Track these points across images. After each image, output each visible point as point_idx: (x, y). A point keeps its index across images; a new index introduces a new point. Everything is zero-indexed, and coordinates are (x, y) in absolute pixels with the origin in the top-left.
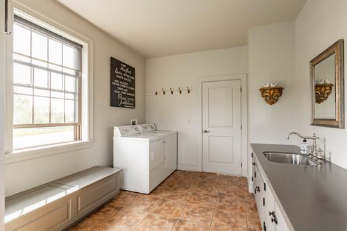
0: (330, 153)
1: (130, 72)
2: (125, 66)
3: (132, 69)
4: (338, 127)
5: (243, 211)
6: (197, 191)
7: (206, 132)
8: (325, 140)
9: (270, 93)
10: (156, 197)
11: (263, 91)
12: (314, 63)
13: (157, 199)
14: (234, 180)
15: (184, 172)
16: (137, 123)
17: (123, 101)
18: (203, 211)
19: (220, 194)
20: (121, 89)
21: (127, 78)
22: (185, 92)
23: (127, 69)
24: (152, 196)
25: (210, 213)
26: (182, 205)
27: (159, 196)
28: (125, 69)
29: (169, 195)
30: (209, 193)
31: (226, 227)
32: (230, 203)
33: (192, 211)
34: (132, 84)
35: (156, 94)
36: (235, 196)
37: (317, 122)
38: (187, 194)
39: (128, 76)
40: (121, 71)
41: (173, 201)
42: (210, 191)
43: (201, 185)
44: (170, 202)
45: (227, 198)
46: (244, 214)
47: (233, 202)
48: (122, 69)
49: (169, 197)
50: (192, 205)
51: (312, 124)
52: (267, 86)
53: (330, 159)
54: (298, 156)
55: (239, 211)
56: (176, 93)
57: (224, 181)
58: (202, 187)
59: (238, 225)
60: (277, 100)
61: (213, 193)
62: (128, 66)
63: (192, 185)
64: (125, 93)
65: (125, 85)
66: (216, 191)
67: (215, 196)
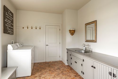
0: (92, 49)
1: (12, 15)
2: (10, 12)
3: (12, 14)
4: (95, 42)
5: (69, 71)
6: (50, 69)
7: (47, 45)
8: (90, 46)
9: (72, 32)
10: (35, 76)
11: (70, 31)
12: (86, 25)
13: (36, 77)
14: (59, 62)
15: (38, 63)
16: (13, 43)
17: (9, 30)
18: (58, 75)
19: (58, 68)
20: (8, 24)
21: (11, 18)
22: (38, 29)
23: (11, 14)
24: (33, 76)
25: (60, 75)
26: (49, 76)
27: (36, 75)
28: (10, 13)
29: (40, 73)
30: (55, 69)
31: (68, 78)
32: (63, 70)
33: (54, 76)
34: (12, 22)
35: (23, 28)
36: (63, 67)
37: (87, 41)
38: (47, 71)
39: (11, 17)
40: (9, 14)
41: (44, 75)
42: (54, 68)
43: (49, 66)
44: (43, 76)
45: (61, 69)
46: (70, 72)
47: (64, 69)
48: (9, 13)
49: (41, 74)
50: (52, 74)
51: (86, 42)
52: (71, 29)
53: (92, 50)
54: (83, 51)
55: (68, 71)
56: (34, 28)
57: (56, 63)
58: (50, 67)
59: (71, 75)
60: (74, 34)
61: (56, 68)
62: (11, 12)
63: (46, 67)
64: (10, 26)
65: (10, 22)
66: (56, 67)
67: (57, 69)
